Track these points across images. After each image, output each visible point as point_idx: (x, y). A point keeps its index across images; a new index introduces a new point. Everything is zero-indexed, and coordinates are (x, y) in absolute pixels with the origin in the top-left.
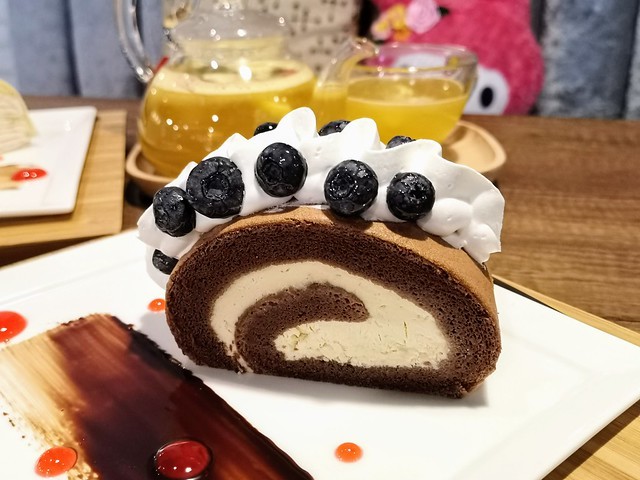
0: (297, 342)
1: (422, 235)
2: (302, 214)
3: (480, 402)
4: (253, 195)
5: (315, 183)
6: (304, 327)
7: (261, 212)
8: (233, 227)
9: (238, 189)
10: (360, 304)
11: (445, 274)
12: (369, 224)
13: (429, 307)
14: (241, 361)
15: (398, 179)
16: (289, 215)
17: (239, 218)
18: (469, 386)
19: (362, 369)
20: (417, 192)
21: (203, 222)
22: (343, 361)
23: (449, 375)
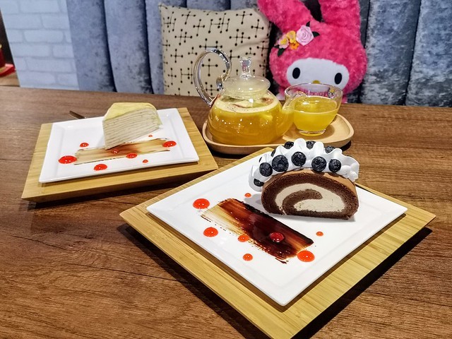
0: (300, 206)
1: (338, 176)
2: (305, 171)
3: (353, 220)
4: (291, 166)
5: (309, 162)
6: (303, 201)
7: (293, 170)
8: (285, 174)
9: (286, 164)
10: (320, 195)
11: (344, 186)
12: (324, 173)
13: (340, 195)
14: (284, 211)
15: (331, 161)
16: (302, 171)
17: (286, 172)
18: (349, 216)
19: (320, 213)
20: (337, 165)
21: (275, 173)
22: (314, 211)
23: (344, 213)
